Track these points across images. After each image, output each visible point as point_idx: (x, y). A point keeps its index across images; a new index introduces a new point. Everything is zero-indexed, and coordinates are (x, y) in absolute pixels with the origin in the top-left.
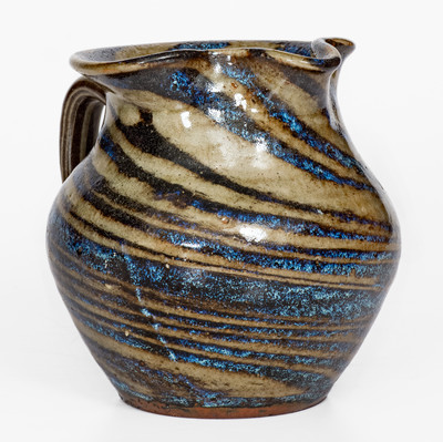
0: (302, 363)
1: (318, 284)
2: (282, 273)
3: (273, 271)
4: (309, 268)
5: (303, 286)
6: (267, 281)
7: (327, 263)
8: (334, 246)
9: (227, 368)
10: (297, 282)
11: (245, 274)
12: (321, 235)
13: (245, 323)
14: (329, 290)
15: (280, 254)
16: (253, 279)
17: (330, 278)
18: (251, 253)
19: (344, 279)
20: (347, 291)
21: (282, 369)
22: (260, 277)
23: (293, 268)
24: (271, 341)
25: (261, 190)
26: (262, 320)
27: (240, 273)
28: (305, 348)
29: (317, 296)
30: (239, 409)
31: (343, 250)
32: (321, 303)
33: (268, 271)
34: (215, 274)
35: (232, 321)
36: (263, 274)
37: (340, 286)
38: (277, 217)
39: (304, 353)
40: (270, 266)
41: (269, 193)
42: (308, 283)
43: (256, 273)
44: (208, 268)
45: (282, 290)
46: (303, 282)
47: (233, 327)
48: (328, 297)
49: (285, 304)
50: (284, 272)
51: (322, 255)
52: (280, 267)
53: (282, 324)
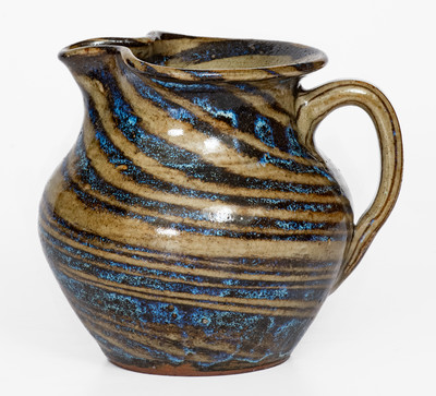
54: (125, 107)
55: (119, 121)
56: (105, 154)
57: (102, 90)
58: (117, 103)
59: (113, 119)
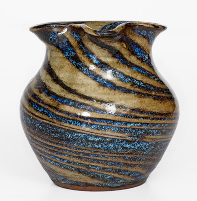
0: (94, 169)
1: (89, 133)
2: (71, 126)
3: (67, 124)
4: (85, 125)
5: (82, 133)
6: (65, 129)
7: (94, 124)
8: (98, 117)
9: (61, 166)
10: (79, 131)
11: (56, 125)
12: (92, 111)
13: (60, 147)
14: (96, 137)
15: (71, 118)
16: (59, 128)
17: (96, 131)
18: (59, 116)
19: (104, 132)
20: (107, 138)
21: (85, 170)
22: (62, 127)
23: (76, 125)
24: (74, 156)
25: (73, 88)
26: (66, 146)
27: (54, 124)
28: (92, 162)
29: (90, 139)
30: (74, 186)
31: (104, 119)
32: (93, 142)
33: (65, 124)
34: (46, 123)
35: (55, 145)
36: (63, 126)
37: (102, 135)
38: (73, 101)
39: (93, 164)
40: (66, 122)
41: (75, 90)
42: (84, 132)
43: (61, 125)
44: (43, 120)
45: (72, 134)
46: (81, 131)
47: (56, 148)
48: (96, 140)
49: (75, 140)
50: (72, 126)
51: (91, 120)
52: (71, 123)
53: (76, 149)
54: (142, 51)
55: (142, 59)
56: (146, 76)
57: (125, 46)
58: (137, 50)
59: (138, 59)
